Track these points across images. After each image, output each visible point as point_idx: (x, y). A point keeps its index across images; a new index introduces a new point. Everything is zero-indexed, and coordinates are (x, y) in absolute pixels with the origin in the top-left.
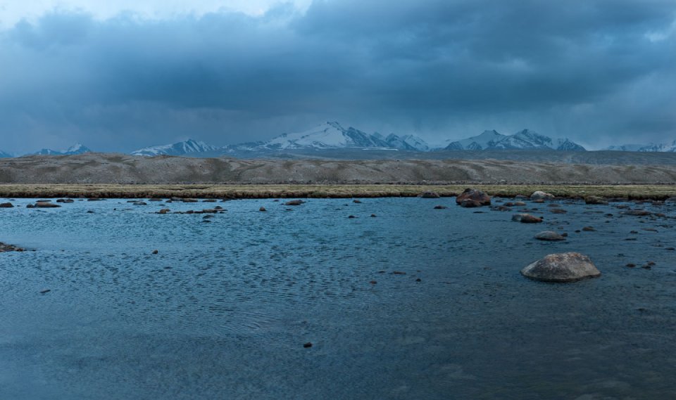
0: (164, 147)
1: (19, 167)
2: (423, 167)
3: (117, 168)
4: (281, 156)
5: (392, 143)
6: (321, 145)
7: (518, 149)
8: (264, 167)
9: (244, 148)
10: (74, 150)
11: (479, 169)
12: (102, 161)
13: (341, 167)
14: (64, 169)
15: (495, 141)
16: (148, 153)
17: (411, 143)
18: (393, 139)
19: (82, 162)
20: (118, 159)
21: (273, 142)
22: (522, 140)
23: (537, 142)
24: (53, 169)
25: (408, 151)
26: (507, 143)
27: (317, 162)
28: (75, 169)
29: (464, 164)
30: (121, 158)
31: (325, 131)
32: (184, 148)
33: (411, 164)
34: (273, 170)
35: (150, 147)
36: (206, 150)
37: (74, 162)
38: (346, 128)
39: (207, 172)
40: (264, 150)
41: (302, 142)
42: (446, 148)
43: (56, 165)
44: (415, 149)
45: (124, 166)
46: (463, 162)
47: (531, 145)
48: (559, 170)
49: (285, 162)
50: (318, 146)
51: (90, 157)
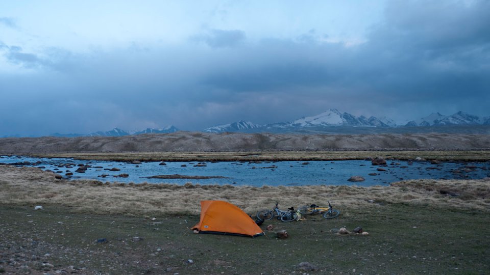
0: (225, 126)
1: (138, 142)
2: (389, 139)
3: (199, 141)
4: (301, 132)
5: (372, 122)
6: (326, 124)
7: (455, 125)
8: (291, 139)
9: (278, 126)
10: (167, 129)
11: (423, 140)
12: (189, 137)
13: (338, 140)
14: (166, 142)
15: (439, 120)
16: (215, 130)
17: (385, 122)
18: (373, 120)
19: (177, 138)
20: (199, 135)
21: (297, 122)
22: (458, 119)
23: (468, 119)
24: (160, 142)
25: (383, 127)
26: (447, 121)
27: (323, 136)
28: (173, 142)
29: (414, 137)
30: (200, 135)
31: (329, 115)
32: (238, 126)
33: (381, 137)
34: (296, 142)
35: (216, 126)
36: (252, 128)
37: (172, 137)
38: (342, 113)
39: (255, 143)
40: (290, 127)
41: (314, 123)
42: (406, 126)
43: (161, 140)
44: (387, 126)
45: (204, 140)
46: (413, 135)
47: (465, 122)
48: (479, 140)
49: (303, 136)
50: (325, 125)
51: (182, 134)
